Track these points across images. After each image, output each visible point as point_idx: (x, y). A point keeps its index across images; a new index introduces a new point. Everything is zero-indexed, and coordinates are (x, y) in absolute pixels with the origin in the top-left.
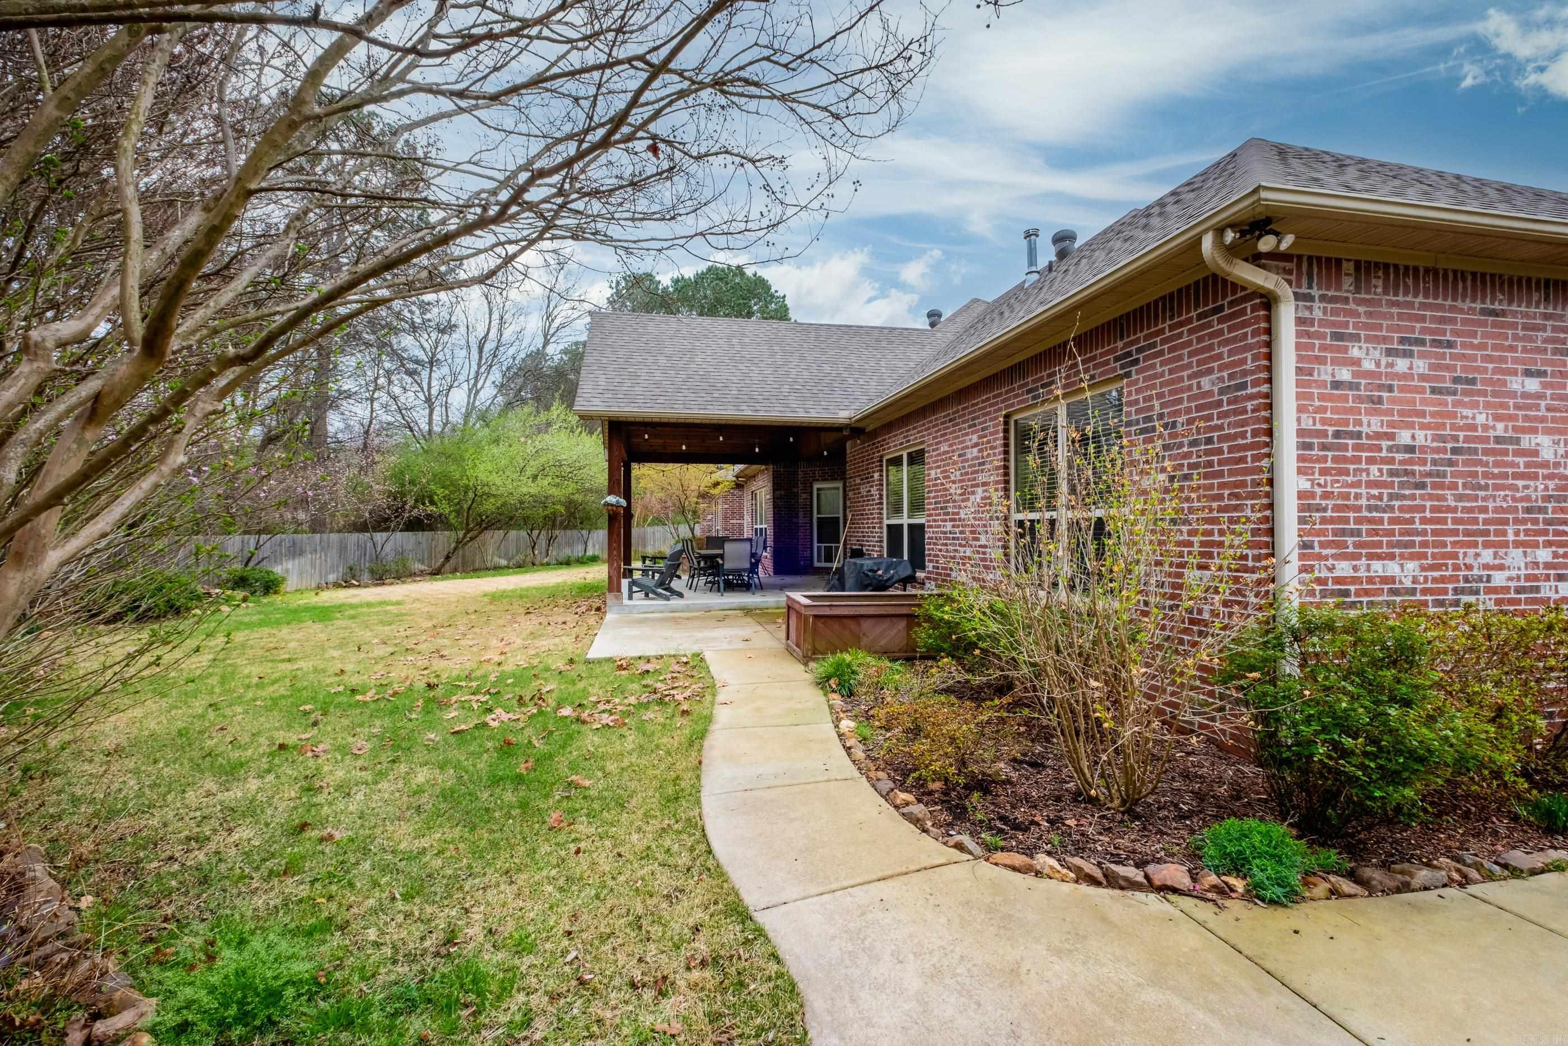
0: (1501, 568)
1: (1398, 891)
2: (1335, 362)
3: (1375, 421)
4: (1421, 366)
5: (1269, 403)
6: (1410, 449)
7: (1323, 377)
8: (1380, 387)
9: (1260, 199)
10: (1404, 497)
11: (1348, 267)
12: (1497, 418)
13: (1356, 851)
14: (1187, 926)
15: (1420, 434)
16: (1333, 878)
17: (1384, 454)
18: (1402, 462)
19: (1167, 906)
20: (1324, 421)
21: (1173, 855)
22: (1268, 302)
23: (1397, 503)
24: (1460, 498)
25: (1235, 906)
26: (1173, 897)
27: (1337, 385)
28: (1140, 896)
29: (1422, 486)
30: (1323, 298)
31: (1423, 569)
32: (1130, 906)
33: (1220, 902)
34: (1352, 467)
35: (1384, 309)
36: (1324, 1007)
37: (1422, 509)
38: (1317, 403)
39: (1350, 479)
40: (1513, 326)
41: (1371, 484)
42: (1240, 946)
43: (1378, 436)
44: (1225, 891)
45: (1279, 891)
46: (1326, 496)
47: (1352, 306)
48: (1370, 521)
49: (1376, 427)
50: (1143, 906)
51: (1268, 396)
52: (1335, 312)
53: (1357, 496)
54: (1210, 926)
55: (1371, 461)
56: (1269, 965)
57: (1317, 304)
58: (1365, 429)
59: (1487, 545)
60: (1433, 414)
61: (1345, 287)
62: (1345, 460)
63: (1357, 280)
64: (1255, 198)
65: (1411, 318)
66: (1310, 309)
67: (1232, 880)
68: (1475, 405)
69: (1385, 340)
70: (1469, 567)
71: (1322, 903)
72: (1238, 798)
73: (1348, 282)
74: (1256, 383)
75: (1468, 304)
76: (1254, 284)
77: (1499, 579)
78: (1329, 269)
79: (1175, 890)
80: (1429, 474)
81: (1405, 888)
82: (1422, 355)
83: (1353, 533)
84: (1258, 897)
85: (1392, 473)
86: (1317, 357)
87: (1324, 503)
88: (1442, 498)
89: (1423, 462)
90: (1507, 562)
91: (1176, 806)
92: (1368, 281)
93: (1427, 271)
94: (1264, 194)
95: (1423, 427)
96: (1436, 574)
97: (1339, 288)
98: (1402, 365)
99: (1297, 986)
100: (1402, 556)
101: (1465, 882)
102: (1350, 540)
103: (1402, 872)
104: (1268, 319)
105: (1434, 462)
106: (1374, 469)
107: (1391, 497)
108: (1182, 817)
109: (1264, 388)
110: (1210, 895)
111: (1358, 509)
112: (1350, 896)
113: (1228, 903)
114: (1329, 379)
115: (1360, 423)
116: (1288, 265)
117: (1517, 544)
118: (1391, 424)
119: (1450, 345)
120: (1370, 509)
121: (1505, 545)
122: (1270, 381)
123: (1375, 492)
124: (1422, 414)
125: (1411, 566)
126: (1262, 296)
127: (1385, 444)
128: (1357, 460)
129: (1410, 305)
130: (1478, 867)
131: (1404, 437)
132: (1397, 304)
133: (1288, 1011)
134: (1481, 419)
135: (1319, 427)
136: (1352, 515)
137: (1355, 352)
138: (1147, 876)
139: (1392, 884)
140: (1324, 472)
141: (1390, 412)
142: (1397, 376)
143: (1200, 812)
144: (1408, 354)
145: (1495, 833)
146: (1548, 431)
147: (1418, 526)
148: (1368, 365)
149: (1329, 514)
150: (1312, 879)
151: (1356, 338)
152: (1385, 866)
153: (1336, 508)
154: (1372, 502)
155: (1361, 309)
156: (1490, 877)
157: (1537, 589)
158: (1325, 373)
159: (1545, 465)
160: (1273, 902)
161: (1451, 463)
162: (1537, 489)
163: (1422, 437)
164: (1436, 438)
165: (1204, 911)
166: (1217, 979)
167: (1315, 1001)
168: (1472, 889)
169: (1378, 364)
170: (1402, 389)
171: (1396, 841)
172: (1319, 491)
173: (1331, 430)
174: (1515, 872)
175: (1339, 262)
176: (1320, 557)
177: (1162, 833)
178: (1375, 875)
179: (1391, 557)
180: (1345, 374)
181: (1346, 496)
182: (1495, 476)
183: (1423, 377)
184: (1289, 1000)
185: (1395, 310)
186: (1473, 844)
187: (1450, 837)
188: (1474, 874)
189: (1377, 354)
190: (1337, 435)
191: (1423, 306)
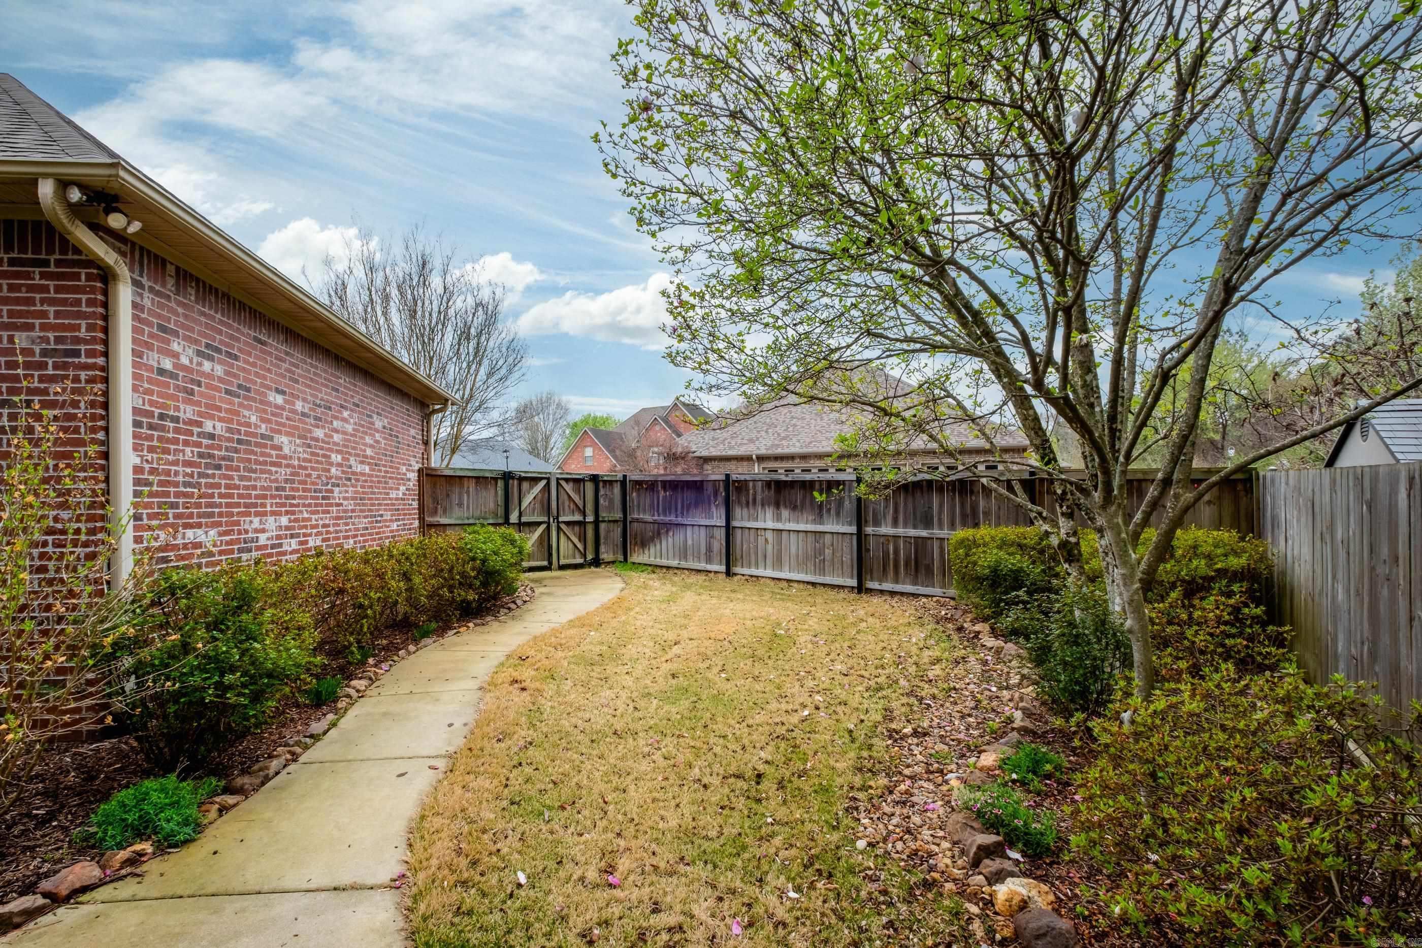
0: (263, 531)
1: (263, 784)
2: (161, 351)
3: (189, 409)
4: (219, 370)
5: (106, 377)
6: (212, 436)
7: (151, 362)
8: (192, 381)
9: (117, 176)
10: (207, 476)
11: (171, 269)
12: (263, 420)
13: (221, 771)
14: (117, 911)
15: (219, 425)
16: (218, 799)
17: (195, 438)
18: (207, 447)
19: (84, 909)
20: (152, 404)
21: (60, 861)
22: (106, 277)
23: (203, 481)
24: (241, 478)
25: (152, 867)
26: (83, 898)
27: (162, 372)
28: (48, 918)
29: (218, 467)
30: (151, 289)
31: (220, 534)
32: (40, 936)
33: (138, 871)
34: (172, 447)
35: (195, 315)
36: (266, 888)
37: (218, 486)
38: (146, 385)
39: (171, 458)
40: (270, 354)
41: (188, 464)
42: (179, 893)
43: (191, 422)
44: (136, 860)
45: (188, 830)
46: (153, 471)
47: (173, 305)
48: (185, 495)
49: (189, 415)
50: (58, 926)
51: (105, 369)
52: (161, 306)
53: (176, 473)
54: (142, 894)
55: (186, 443)
56: (210, 890)
57: (146, 294)
58: (181, 415)
59: (257, 514)
60: (227, 411)
61: (169, 286)
62: (168, 441)
63: (177, 283)
64: (112, 171)
65: (213, 329)
66: (141, 295)
67: (138, 847)
68: (249, 408)
69: (196, 342)
70: (246, 532)
71: (219, 821)
72: (94, 778)
73: (171, 282)
74: (91, 354)
75: (246, 331)
76: (94, 254)
77: (263, 539)
78: (156, 264)
79: (85, 889)
80: (223, 458)
81: (267, 779)
82: (220, 362)
83: (174, 506)
84: (170, 846)
85: (201, 455)
86: (146, 343)
87: (151, 478)
88: (231, 478)
89: (220, 448)
90: (267, 527)
91: (29, 815)
92: (185, 288)
93: (224, 295)
94: (122, 173)
95: (221, 420)
96: (227, 538)
97: (164, 285)
98: (207, 366)
99: (240, 888)
100: (207, 526)
101: (295, 757)
102: (171, 512)
103: (261, 770)
104: (105, 293)
105: (227, 449)
106: (188, 450)
107: (201, 475)
108: (43, 822)
109: (101, 361)
110: (123, 872)
111: (176, 484)
112: (234, 806)
113: (144, 867)
114: (155, 365)
115: (177, 409)
116: (123, 247)
117: (273, 513)
118: (200, 414)
119: (236, 358)
120: (186, 484)
121: (264, 514)
122: (106, 354)
123: (189, 470)
124: (219, 409)
125: (213, 533)
126: (99, 267)
127: (196, 430)
128: (176, 441)
129: (212, 318)
130: (298, 743)
131: (208, 426)
132: (204, 314)
133: (244, 910)
134: (253, 419)
135: (147, 407)
136: (172, 489)
137: (175, 347)
138: (45, 895)
139: (258, 781)
140: (151, 449)
141: (198, 404)
142: (203, 374)
143: (63, 806)
144: (210, 358)
145: (292, 720)
146: (288, 434)
147: (217, 500)
148: (184, 360)
149: (155, 488)
150: (204, 808)
151: (176, 334)
152: (245, 772)
153: (161, 483)
154: (187, 479)
155: (180, 310)
156: (306, 747)
157: (280, 545)
158: (152, 358)
159: (285, 457)
160: (186, 842)
161: (236, 451)
162: (282, 473)
163: (219, 428)
164: (229, 430)
165: (127, 888)
166: (177, 930)
167: (257, 888)
168: (302, 759)
169: (191, 361)
170: (208, 386)
171: (241, 752)
172: (147, 466)
173: (157, 411)
174: (315, 738)
175: (164, 262)
176: (150, 528)
177: (32, 849)
178: (246, 781)
179: (199, 526)
180: (167, 364)
181: (168, 472)
182: (261, 463)
183: (221, 380)
184: (239, 903)
185: (202, 319)
186: (287, 733)
187: (271, 734)
188: (298, 750)
189: (190, 352)
190: (162, 417)
191: (221, 322)
